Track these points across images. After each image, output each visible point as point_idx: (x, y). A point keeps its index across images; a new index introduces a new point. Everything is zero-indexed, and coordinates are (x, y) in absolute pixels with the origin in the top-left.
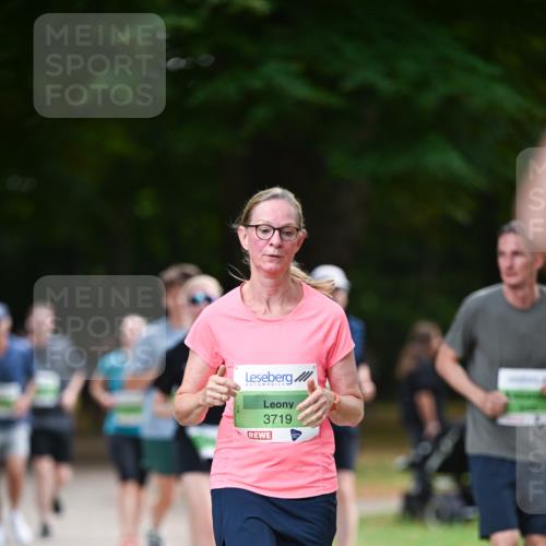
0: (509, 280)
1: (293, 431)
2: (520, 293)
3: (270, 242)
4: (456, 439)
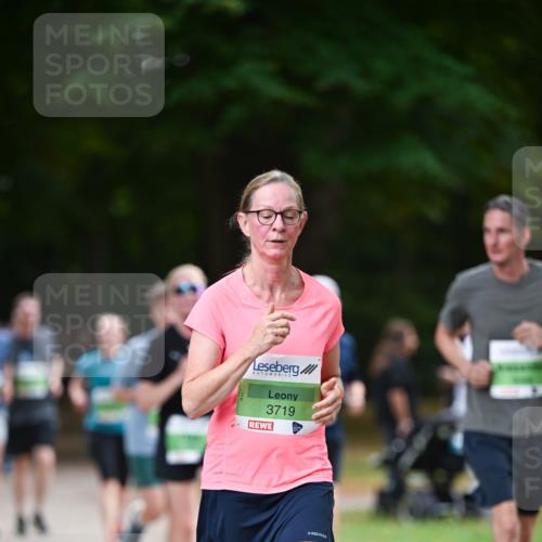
1: (294, 424)
3: (274, 227)
4: (430, 435)
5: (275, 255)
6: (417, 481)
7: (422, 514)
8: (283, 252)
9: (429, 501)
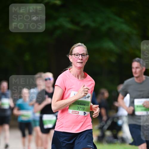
0: (135, 75)
1: (84, 113)
2: (138, 79)
3: (79, 58)
4: (112, 121)
5: (80, 67)
6: (108, 133)
7: (110, 142)
8: (82, 66)
9: (112, 139)
